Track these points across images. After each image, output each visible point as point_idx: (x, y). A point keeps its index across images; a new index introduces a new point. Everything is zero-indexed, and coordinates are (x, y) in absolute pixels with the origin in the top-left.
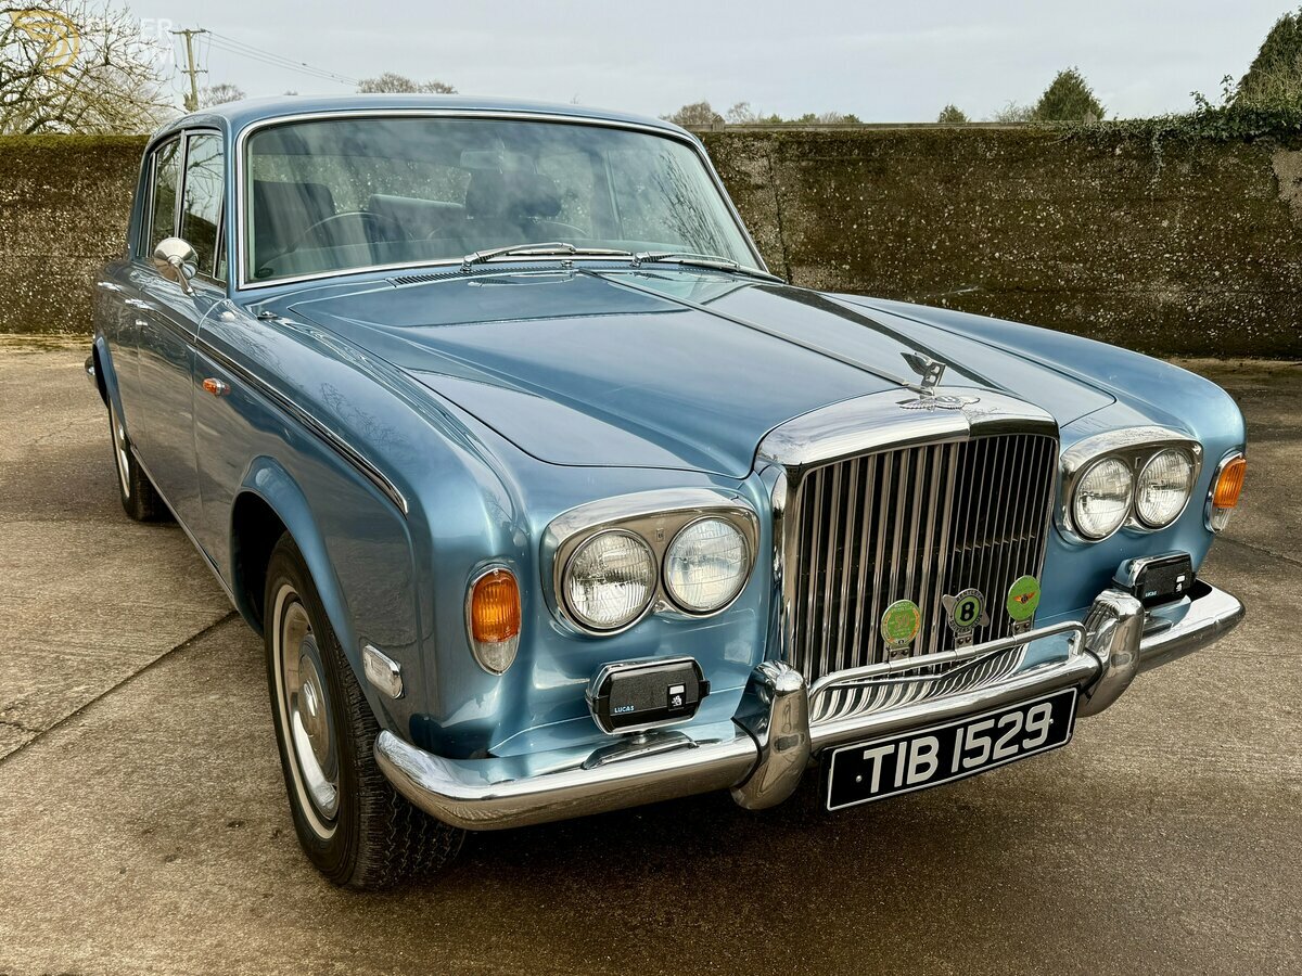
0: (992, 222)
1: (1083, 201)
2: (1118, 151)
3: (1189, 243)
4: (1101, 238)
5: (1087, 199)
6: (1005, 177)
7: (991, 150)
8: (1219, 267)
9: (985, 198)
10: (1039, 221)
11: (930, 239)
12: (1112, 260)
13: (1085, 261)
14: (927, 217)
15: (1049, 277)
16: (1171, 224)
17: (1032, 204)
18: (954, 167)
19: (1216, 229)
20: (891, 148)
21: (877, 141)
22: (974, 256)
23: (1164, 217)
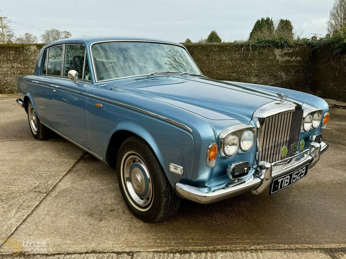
0: (217, 65)
1: (236, 60)
2: (243, 49)
3: (258, 68)
4: (240, 68)
5: (237, 59)
6: (219, 55)
7: (216, 49)
8: (264, 74)
9: (215, 60)
10: (227, 64)
11: (203, 68)
12: (242, 73)
13: (237, 73)
14: (202, 64)
15: (229, 77)
16: (254, 64)
17: (225, 61)
18: (208, 52)
19: (263, 65)
20: (194, 48)
21: (191, 47)
22: (213, 72)
23: (253, 63)
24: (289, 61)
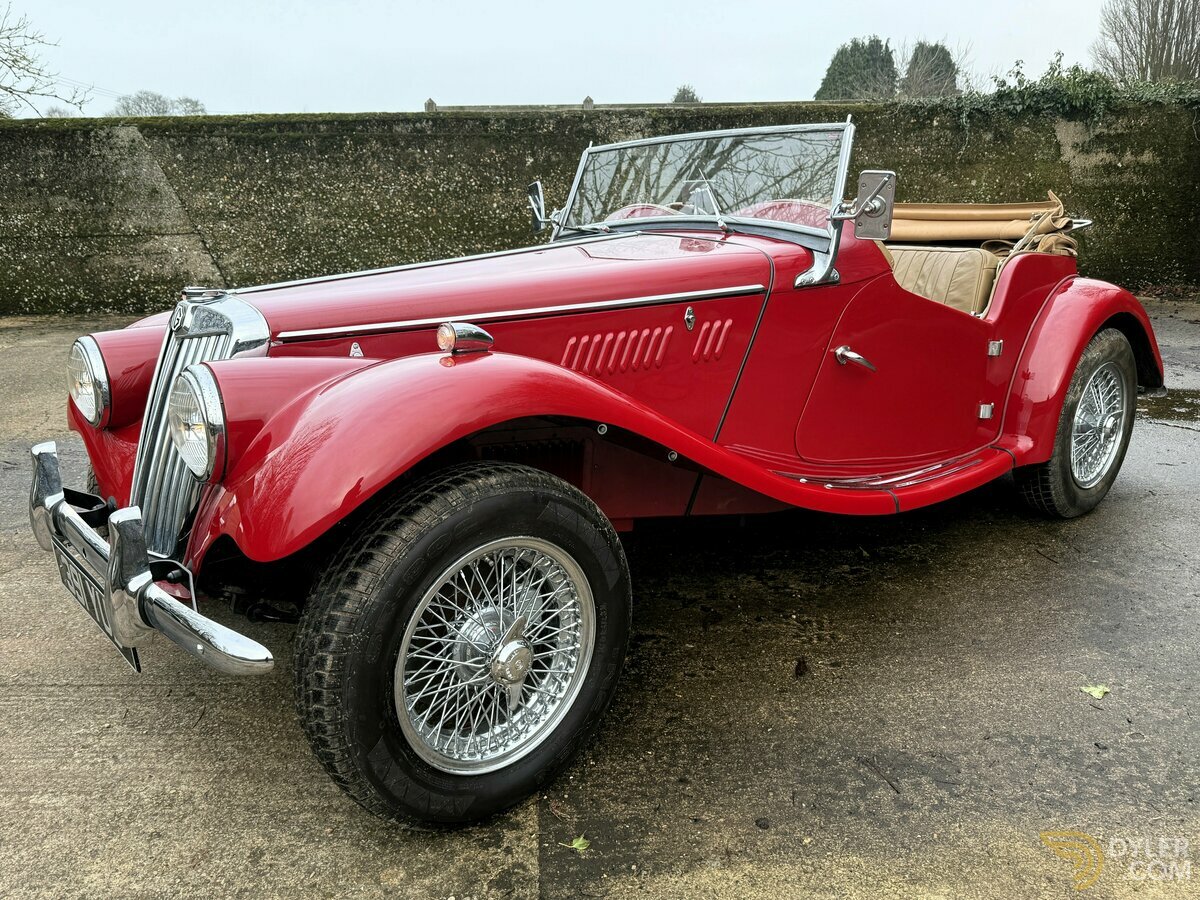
1: (908, 165)
2: (935, 123)
3: (992, 198)
4: (923, 196)
5: (912, 163)
16: (979, 183)
19: (1013, 186)
23: (973, 178)
24: (1109, 168)
